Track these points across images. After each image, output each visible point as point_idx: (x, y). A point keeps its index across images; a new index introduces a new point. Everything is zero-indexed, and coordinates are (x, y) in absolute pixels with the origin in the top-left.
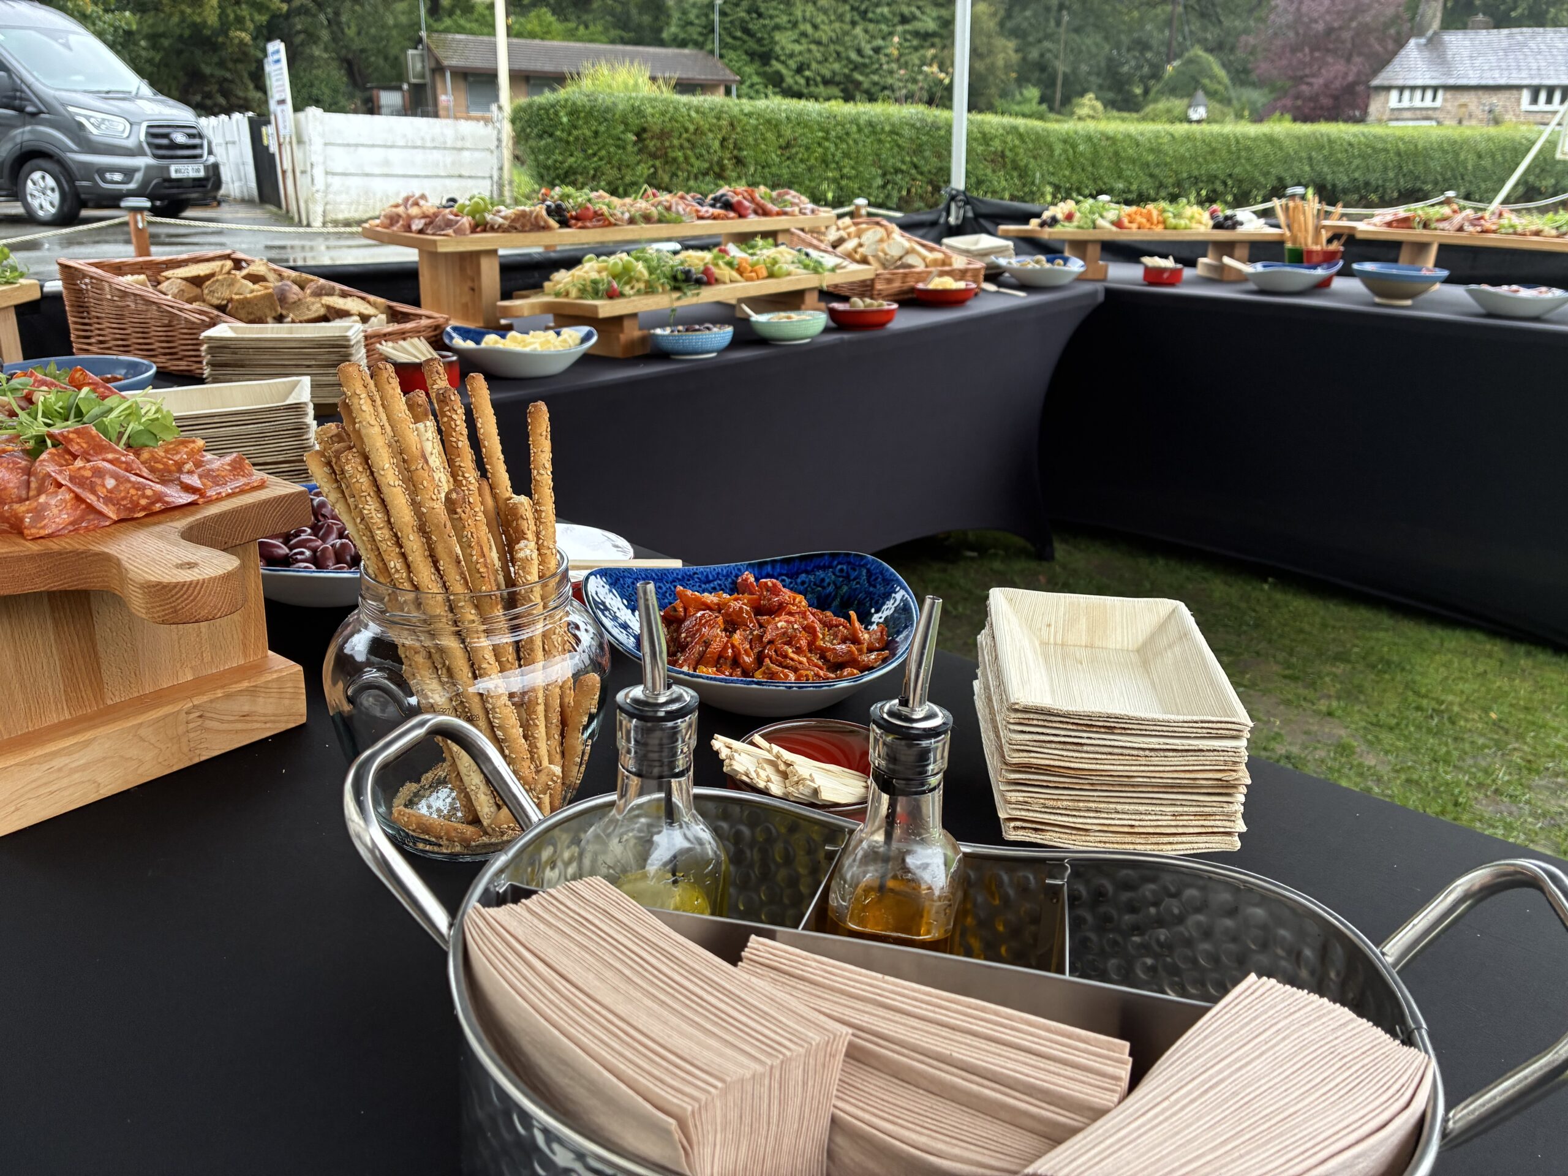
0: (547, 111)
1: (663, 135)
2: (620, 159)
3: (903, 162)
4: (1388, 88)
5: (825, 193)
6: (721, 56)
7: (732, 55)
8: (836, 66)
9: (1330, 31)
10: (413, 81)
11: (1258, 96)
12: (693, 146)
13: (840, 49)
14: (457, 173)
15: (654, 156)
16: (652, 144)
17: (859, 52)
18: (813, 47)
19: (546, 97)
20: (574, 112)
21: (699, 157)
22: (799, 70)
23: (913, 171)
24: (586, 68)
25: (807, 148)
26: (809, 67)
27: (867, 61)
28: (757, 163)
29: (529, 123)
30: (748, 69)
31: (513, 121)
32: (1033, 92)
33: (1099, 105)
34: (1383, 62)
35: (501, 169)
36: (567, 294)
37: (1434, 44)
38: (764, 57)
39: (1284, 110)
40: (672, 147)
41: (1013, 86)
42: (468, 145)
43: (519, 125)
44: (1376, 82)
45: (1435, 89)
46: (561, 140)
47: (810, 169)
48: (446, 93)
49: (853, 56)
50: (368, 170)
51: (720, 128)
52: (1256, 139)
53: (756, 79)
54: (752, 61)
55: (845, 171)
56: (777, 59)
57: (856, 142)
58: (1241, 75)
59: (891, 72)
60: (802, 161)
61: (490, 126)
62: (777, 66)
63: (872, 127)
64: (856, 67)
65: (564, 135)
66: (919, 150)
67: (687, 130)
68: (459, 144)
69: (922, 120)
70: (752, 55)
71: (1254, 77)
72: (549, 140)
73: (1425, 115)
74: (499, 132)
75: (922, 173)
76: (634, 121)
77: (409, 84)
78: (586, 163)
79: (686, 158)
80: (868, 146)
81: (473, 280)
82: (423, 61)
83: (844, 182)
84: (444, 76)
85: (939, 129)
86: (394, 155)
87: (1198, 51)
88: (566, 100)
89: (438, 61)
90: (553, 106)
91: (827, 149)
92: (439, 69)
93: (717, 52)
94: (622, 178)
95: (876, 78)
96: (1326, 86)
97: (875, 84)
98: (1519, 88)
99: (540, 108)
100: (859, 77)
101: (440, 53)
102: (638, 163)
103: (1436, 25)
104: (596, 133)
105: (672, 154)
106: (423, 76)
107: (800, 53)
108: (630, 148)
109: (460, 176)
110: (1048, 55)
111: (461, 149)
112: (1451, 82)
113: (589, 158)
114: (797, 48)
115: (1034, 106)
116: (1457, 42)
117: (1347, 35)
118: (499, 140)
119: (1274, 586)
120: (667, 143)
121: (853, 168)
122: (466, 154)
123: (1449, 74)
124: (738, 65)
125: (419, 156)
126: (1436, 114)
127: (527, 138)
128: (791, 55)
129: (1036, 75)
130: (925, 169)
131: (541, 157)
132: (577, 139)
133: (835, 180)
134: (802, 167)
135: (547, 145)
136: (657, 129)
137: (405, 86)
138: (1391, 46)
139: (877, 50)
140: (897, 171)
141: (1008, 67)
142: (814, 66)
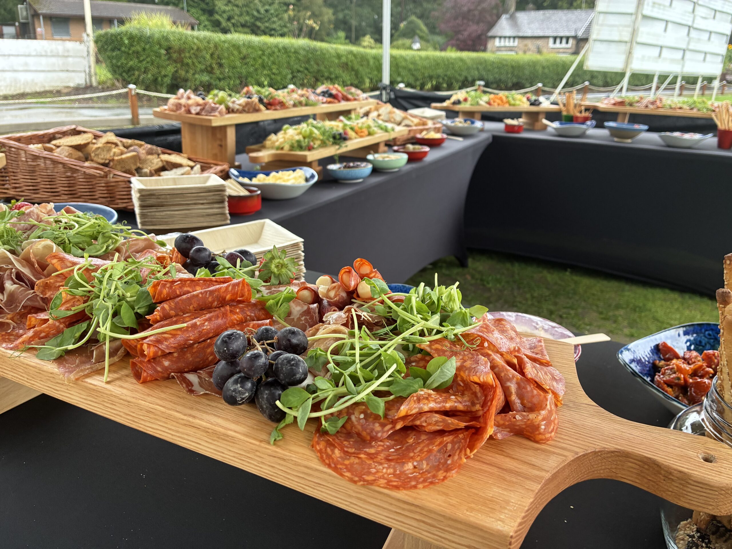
0: (116, 37)
1: (180, 51)
2: (158, 63)
3: (301, 66)
4: (494, 37)
5: (263, 82)
6: (188, 11)
7: (193, 10)
8: (247, 18)
9: (469, 11)
10: (22, 21)
11: (439, 39)
12: (196, 56)
13: (248, 9)
14: (66, 69)
15: (175, 61)
16: (175, 56)
17: (258, 11)
18: (235, 8)
19: (115, 29)
20: (131, 38)
21: (200, 63)
22: (229, 19)
23: (306, 72)
24: (135, 16)
25: (254, 59)
26: (233, 18)
27: (262, 16)
28: (230, 66)
29: (106, 43)
30: (203, 18)
31: (96, 42)
32: (342, 34)
33: (372, 41)
34: (492, 25)
35: (90, 67)
36: (282, 149)
37: (512, 17)
38: (210, 12)
39: (453, 46)
40: (185, 57)
41: (332, 31)
42: (71, 54)
43: (100, 44)
44: (490, 34)
45: (514, 38)
46: (125, 52)
47: (256, 70)
48: (40, 27)
49: (255, 13)
50: (16, 68)
51: (210, 48)
52: (455, 59)
53: (207, 23)
54: (204, 14)
55: (274, 71)
56: (217, 13)
57: (278, 56)
58: (433, 29)
59: (274, 22)
60: (252, 65)
61: (83, 45)
62: (217, 17)
63: (285, 50)
64: (258, 19)
65: (127, 50)
66: (308, 61)
67: (193, 49)
68: (66, 54)
69: (309, 47)
70: (204, 11)
71: (437, 30)
72: (118, 52)
73: (511, 49)
74: (88, 47)
75: (310, 72)
76: (165, 44)
77: (19, 23)
78: (139, 65)
79: (193, 63)
80: (284, 58)
81: (221, 140)
82: (27, 11)
83: (273, 76)
84: (39, 19)
85: (317, 51)
86: (30, 60)
87: (413, 18)
88: (127, 32)
89: (35, 11)
90: (119, 34)
91: (264, 60)
92: (36, 15)
93: (186, 8)
94: (160, 73)
95: (267, 24)
96: (469, 35)
97: (267, 28)
98: (548, 37)
99: (112, 35)
100: (259, 24)
101: (36, 7)
102: (168, 65)
103: (513, 9)
104: (144, 49)
105: (186, 61)
106: (27, 18)
107: (229, 11)
108: (163, 57)
109: (67, 71)
110: (348, 17)
111: (67, 57)
112: (521, 34)
113: (141, 62)
114: (227, 8)
115: (343, 40)
116: (522, 17)
117: (476, 13)
118: (88, 52)
119: (571, 273)
120: (183, 55)
121: (278, 69)
122: (70, 60)
123: (519, 31)
124: (197, 15)
125: (43, 60)
126: (516, 49)
127: (106, 50)
128: (224, 12)
129: (342, 26)
130: (311, 70)
131: (114, 61)
132: (134, 52)
133: (269, 75)
134: (252, 69)
135: (117, 55)
136: (176, 48)
137: (17, 24)
138: (495, 18)
139: (267, 11)
140: (299, 71)
141: (330, 22)
142: (236, 18)
